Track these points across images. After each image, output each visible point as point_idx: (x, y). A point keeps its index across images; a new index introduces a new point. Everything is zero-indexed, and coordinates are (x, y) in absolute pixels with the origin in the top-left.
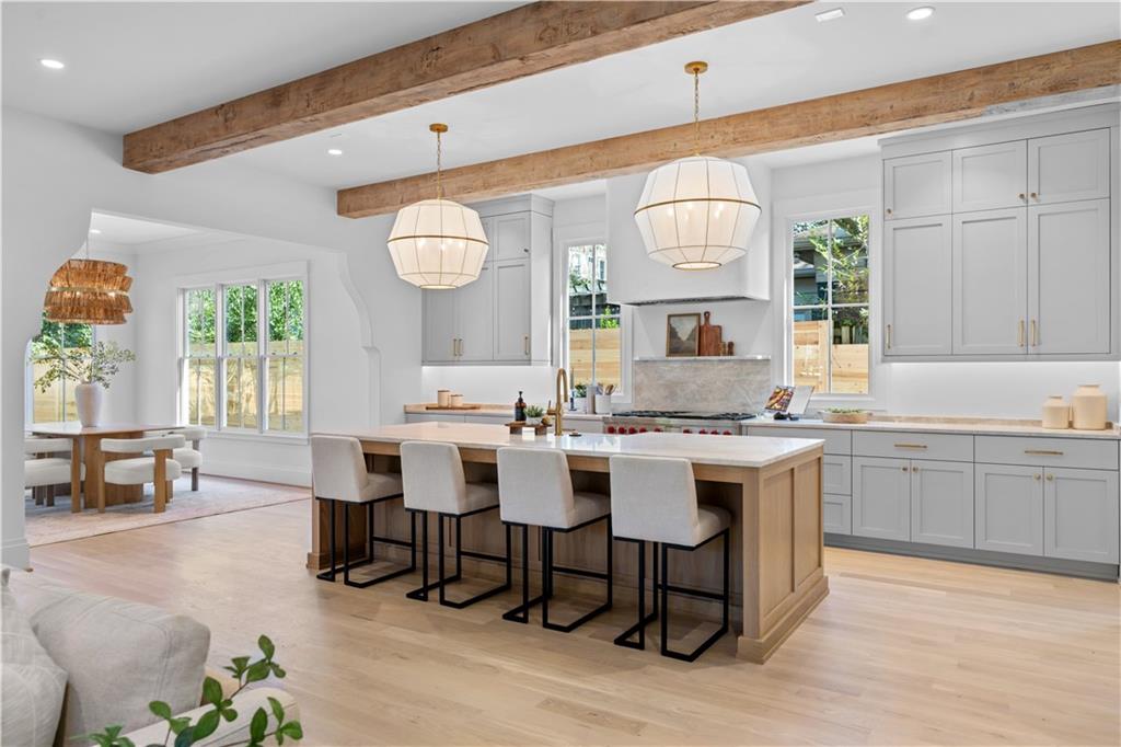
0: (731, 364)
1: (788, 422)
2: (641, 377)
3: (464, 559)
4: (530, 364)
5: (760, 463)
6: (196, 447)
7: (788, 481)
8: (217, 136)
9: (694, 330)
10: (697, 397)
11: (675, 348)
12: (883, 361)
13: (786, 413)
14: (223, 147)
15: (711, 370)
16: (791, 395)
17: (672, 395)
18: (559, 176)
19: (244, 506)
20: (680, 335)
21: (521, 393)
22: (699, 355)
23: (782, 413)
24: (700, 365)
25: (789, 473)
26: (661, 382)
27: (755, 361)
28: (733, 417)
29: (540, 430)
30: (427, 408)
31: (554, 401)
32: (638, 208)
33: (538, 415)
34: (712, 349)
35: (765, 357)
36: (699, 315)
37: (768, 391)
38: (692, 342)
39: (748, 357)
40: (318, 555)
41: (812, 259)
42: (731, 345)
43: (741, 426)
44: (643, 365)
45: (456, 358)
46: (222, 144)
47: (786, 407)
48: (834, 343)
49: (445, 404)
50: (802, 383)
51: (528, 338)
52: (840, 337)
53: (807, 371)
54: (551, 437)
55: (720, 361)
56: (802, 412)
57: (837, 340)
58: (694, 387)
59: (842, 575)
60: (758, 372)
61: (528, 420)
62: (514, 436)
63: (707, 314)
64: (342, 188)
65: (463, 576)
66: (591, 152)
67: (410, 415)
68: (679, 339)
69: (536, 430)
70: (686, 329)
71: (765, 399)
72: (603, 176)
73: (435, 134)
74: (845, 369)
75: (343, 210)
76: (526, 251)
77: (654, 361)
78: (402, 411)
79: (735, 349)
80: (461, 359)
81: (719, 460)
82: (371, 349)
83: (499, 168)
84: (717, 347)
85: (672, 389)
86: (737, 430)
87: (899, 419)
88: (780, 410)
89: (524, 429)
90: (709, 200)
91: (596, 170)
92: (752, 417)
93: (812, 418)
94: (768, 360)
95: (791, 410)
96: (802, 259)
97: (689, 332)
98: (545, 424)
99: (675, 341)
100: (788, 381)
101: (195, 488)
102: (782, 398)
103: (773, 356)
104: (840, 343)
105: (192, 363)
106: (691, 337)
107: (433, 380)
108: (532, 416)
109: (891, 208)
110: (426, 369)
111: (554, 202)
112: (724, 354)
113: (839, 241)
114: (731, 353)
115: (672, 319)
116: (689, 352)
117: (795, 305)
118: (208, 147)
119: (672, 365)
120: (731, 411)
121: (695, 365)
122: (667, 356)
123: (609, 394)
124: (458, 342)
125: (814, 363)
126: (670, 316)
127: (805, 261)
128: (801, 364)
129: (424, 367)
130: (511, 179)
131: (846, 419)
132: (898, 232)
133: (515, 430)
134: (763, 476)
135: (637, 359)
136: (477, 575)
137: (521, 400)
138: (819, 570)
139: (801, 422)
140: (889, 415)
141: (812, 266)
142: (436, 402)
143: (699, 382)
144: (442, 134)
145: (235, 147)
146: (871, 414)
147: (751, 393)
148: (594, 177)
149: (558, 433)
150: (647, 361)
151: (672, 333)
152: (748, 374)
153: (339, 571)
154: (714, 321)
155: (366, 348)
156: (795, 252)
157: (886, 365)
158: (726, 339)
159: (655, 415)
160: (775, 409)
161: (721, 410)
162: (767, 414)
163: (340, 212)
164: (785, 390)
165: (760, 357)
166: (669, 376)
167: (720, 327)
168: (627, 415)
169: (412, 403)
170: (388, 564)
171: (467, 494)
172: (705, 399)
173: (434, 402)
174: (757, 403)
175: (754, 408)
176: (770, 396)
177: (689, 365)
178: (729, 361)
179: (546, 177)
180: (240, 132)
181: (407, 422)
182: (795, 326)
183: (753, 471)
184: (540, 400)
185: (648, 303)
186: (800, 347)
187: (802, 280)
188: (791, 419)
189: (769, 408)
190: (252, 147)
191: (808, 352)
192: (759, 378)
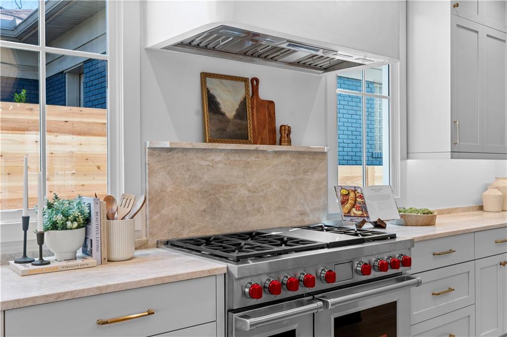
2: (161, 178)
9: (243, 104)
10: (249, 208)
11: (218, 130)
12: (453, 157)
15: (265, 166)
16: (363, 197)
17: (214, 207)
23: (367, 220)
24: (252, 158)
26: (195, 186)
27: (312, 154)
35: (321, 148)
36: (245, 82)
38: (241, 121)
42: (287, 130)
44: (162, 155)
47: (367, 212)
55: (275, 152)
58: (243, 192)
63: (255, 82)
68: (223, 114)
77: (184, 151)
84: (271, 131)
85: (212, 197)
88: (362, 216)
94: (325, 152)
99: (216, 117)
106: (239, 114)
112: (280, 143)
121: (245, 158)
126: (205, 76)
143: (250, 185)
151: (211, 104)
152: (305, 172)
154: (264, 93)
158: (281, 120)
160: (357, 216)
164: (354, 191)
165: (316, 148)
166: (208, 177)
167: (272, 103)
172: (259, 210)
176: (339, 199)
177: (237, 157)
178: (285, 152)
189: (349, 215)
192: (316, 176)
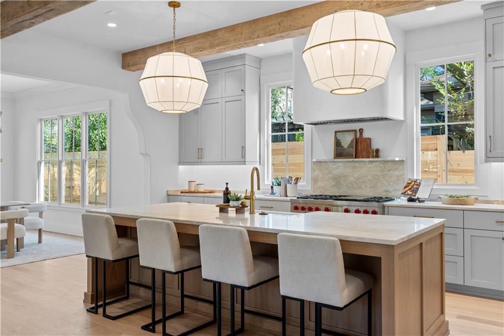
0: (378, 163)
1: (417, 204)
2: (317, 172)
3: (186, 300)
4: (245, 164)
5: (395, 241)
6: (41, 216)
7: (418, 252)
8: (24, 11)
9: (352, 141)
10: (355, 186)
11: (340, 153)
12: (486, 161)
13: (416, 197)
14: (30, 19)
15: (364, 168)
16: (419, 185)
17: (338, 184)
18: (258, 37)
19: (65, 254)
20: (343, 145)
21: (227, 184)
22: (356, 158)
23: (412, 197)
24: (357, 164)
25: (418, 248)
26: (330, 176)
27: (394, 162)
28: (378, 200)
29: (240, 210)
30: (181, 192)
31: (249, 190)
32: (305, 50)
33: (238, 199)
34: (365, 153)
35: (401, 159)
36: (355, 131)
37: (404, 182)
38: (351, 149)
39: (389, 159)
40: (90, 294)
41: (432, 98)
42: (377, 151)
43: (384, 207)
44: (318, 164)
45: (199, 160)
46: (28, 16)
47: (416, 193)
48: (448, 150)
49: (193, 189)
50: (426, 176)
51: (243, 148)
52: (452, 146)
53: (429, 168)
54: (247, 214)
55: (370, 161)
56: (427, 197)
57: (450, 148)
58: (352, 179)
59: (459, 317)
60: (396, 169)
61: (232, 203)
62: (223, 214)
63: (361, 131)
64: (124, 52)
65: (185, 311)
66: (279, 20)
67: (171, 197)
68: (343, 147)
69: (236, 209)
70: (347, 140)
71: (401, 187)
72: (288, 36)
73: (172, 9)
74: (455, 167)
75: (125, 66)
76: (242, 90)
77: (326, 162)
78: (165, 194)
79: (381, 154)
80: (203, 160)
81: (363, 238)
82: (145, 155)
83: (220, 34)
84: (368, 152)
85: (337, 180)
86: (381, 210)
87: (498, 202)
88: (411, 195)
89: (229, 209)
90: (356, 40)
91: (283, 32)
92: (392, 200)
93: (435, 201)
94: (404, 161)
95: (419, 195)
96: (426, 98)
97: (349, 143)
98: (244, 206)
99: (339, 148)
100: (417, 176)
101: (40, 242)
102: (412, 188)
103: (407, 159)
104: (452, 150)
105: (45, 163)
106: (350, 146)
107: (186, 174)
108: (234, 200)
109: (491, 53)
110: (181, 167)
111: (261, 59)
112: (373, 157)
113: (451, 82)
114: (377, 156)
115: (337, 134)
116: (349, 156)
117: (422, 123)
118: (20, 20)
119: (338, 164)
120: (377, 195)
121: (353, 164)
122: (334, 158)
123: (296, 183)
124: (200, 150)
125: (435, 164)
126: (336, 132)
127: (428, 99)
128: (425, 164)
129: (180, 166)
130: (228, 41)
131: (459, 202)
132: (496, 70)
133: (223, 210)
134: (397, 252)
135: (315, 160)
136: (196, 311)
137: (227, 189)
138: (442, 316)
139: (427, 204)
140: (490, 199)
141: (432, 103)
142: (187, 188)
143: (356, 176)
144: (176, 9)
145: (38, 19)
146: (477, 199)
147: (391, 183)
148: (282, 37)
149: (252, 212)
150: (321, 162)
151: (338, 144)
152: (389, 171)
153: (101, 306)
154: (366, 135)
155: (142, 154)
156: (421, 93)
157: (488, 164)
158: (375, 146)
159: (325, 197)
160: (408, 195)
161: (371, 194)
162: (403, 198)
163: (123, 68)
164: (415, 182)
165: (397, 159)
166: (336, 172)
167: (370, 139)
168: (306, 198)
169: (172, 189)
170: (140, 300)
171: (181, 257)
172: (360, 188)
173: (186, 188)
174: (396, 190)
175: (393, 194)
176: (405, 185)
177: (349, 164)
178: (376, 161)
179: (250, 38)
180: (37, 7)
181: (169, 201)
182: (422, 139)
183: (389, 248)
184: (240, 188)
185: (321, 123)
186: (425, 152)
187: (425, 111)
188: (419, 201)
189: (404, 194)
190: (48, 18)
191: (430, 156)
192: (396, 173)
